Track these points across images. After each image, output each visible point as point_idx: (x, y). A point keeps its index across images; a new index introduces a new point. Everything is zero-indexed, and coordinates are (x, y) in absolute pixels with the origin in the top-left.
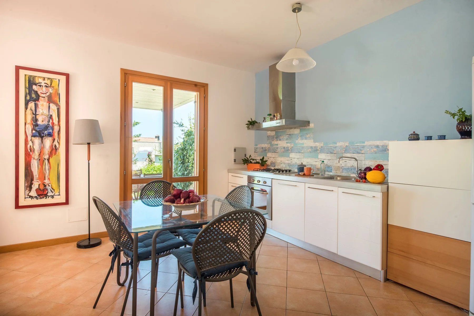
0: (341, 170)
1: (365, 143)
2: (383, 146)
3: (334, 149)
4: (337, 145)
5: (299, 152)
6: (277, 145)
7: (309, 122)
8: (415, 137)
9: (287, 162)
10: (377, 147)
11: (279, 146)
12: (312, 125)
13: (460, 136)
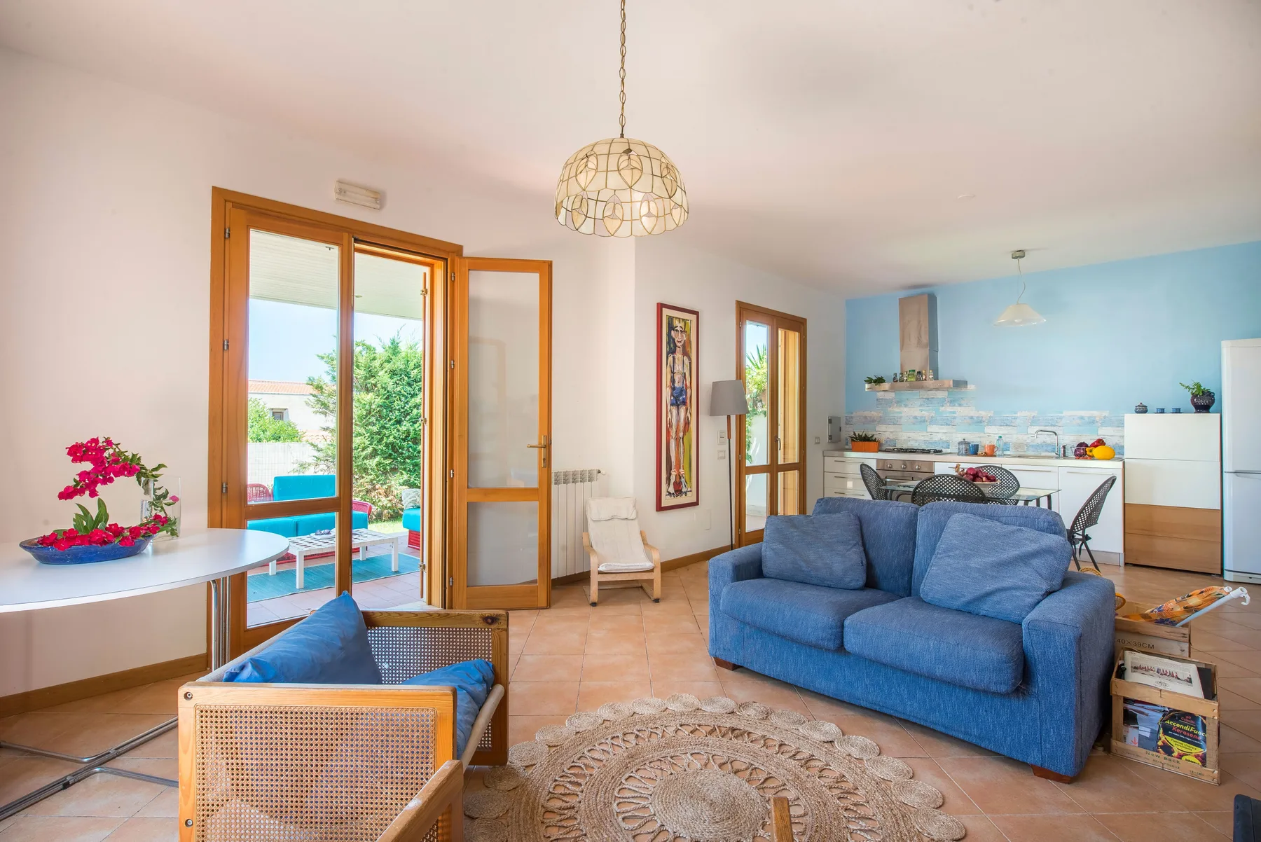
0: (1026, 447)
1: (1062, 413)
2: (1089, 418)
3: (1013, 421)
4: (1018, 415)
5: (947, 425)
6: (900, 413)
7: (966, 383)
8: (1142, 410)
9: (922, 438)
10: (1082, 418)
11: (902, 415)
12: (971, 387)
13: (1194, 410)
